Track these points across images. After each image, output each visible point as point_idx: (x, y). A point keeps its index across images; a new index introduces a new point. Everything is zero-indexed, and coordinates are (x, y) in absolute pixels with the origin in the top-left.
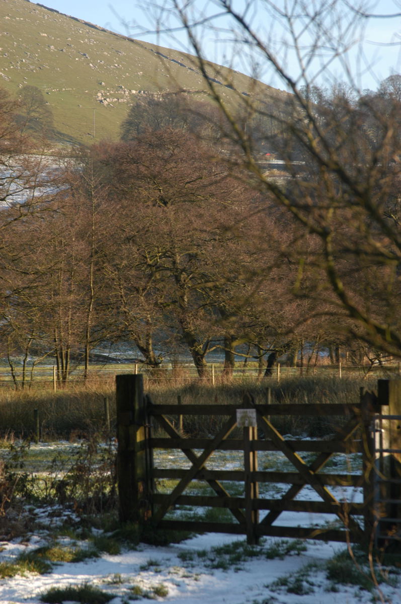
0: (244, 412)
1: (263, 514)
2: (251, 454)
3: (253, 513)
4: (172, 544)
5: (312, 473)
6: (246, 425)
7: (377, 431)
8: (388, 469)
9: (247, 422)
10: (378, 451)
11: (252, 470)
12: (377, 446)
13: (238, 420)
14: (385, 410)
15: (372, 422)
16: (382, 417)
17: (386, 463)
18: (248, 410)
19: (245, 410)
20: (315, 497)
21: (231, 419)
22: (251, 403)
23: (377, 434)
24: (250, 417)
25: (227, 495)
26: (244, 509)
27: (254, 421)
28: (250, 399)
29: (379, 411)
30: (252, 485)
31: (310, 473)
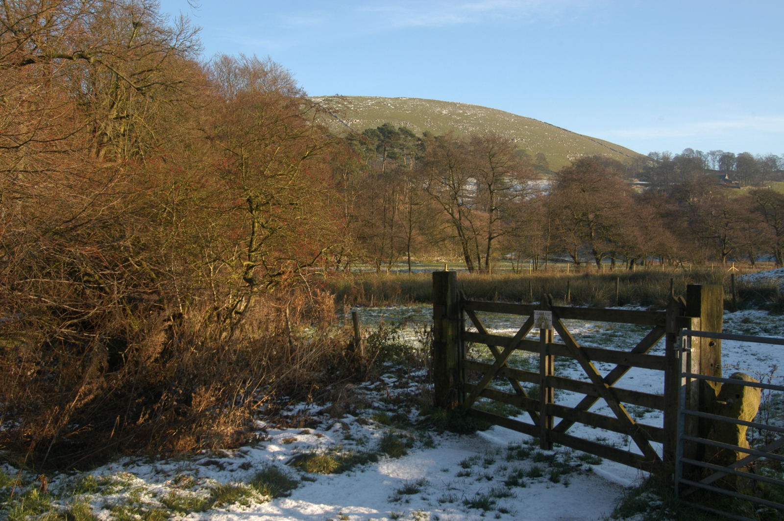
0: (541, 314)
1: (557, 421)
2: (547, 358)
3: (547, 417)
4: (479, 432)
5: (607, 386)
6: (543, 328)
7: (684, 350)
8: (696, 396)
9: (543, 324)
10: (684, 375)
11: (547, 374)
12: (684, 370)
13: (535, 321)
14: (695, 323)
15: (678, 338)
16: (690, 334)
17: (694, 389)
18: (545, 312)
19: (542, 311)
20: (610, 413)
21: (529, 319)
22: (548, 305)
23: (684, 354)
24: (547, 319)
25: (524, 395)
26: (539, 413)
27: (550, 323)
28: (548, 300)
29: (688, 324)
30: (547, 389)
31: (605, 387)
